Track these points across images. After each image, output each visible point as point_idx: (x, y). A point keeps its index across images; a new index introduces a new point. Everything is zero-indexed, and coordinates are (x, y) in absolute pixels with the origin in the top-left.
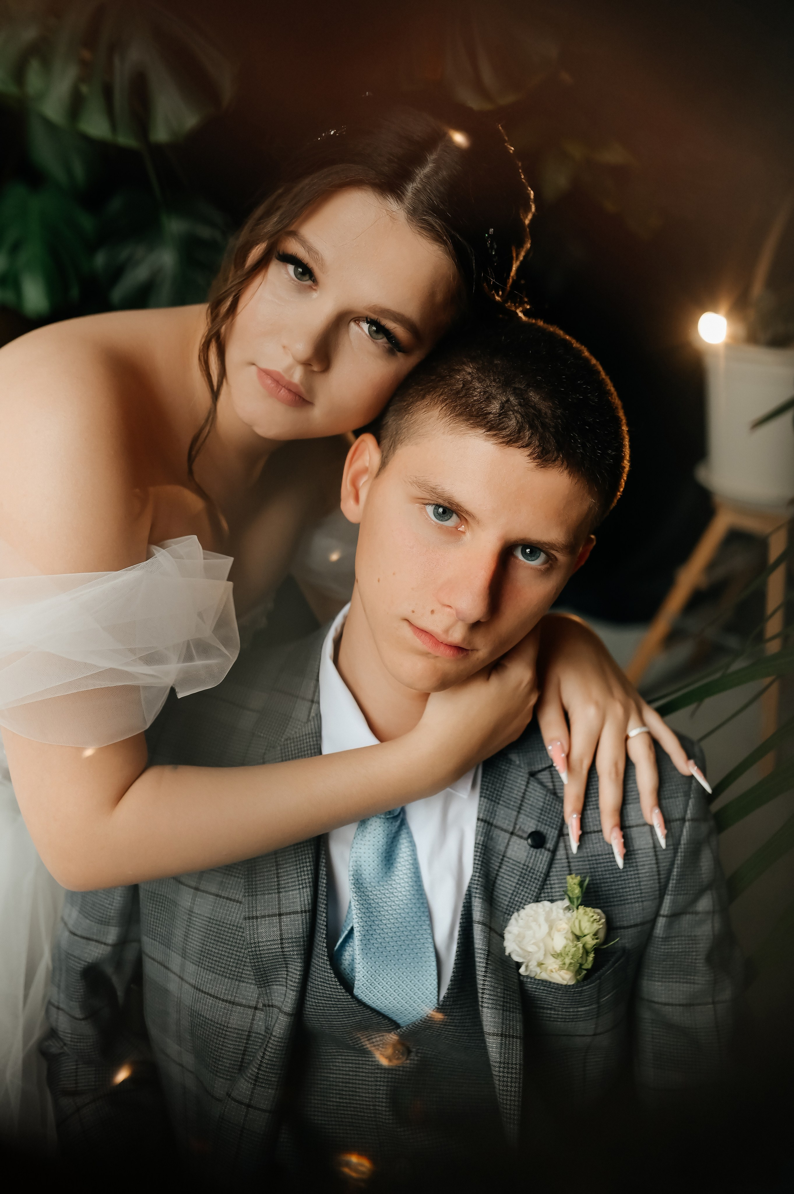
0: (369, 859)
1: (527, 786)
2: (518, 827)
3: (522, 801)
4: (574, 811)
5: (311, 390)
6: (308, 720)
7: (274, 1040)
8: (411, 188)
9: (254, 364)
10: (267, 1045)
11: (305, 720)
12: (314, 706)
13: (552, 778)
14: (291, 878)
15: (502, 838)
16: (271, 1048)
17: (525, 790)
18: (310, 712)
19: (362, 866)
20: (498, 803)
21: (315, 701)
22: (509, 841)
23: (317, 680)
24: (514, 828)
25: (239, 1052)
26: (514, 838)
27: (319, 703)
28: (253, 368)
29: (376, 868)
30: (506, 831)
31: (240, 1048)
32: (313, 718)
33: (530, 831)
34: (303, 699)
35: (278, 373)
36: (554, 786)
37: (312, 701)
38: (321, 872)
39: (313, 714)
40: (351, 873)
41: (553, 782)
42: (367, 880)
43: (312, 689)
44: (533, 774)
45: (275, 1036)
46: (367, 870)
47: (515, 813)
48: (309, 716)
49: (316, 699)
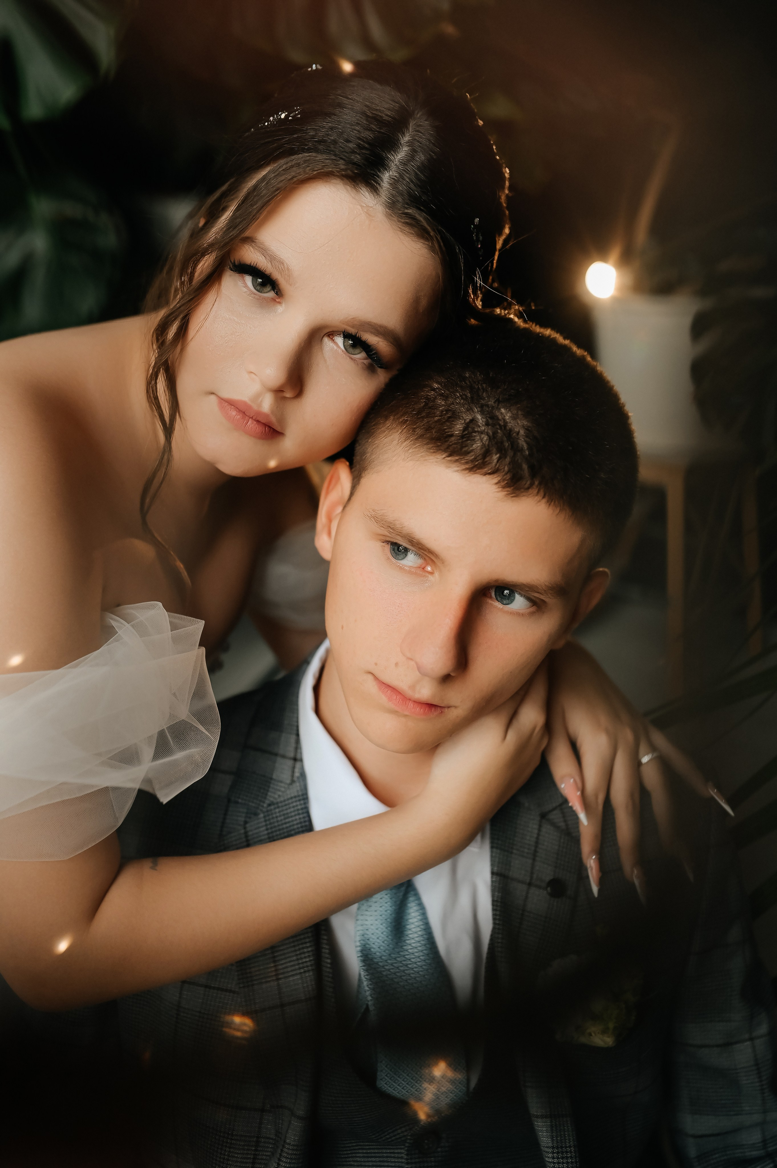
0: (377, 931)
1: (539, 830)
2: (535, 876)
3: (536, 847)
4: (593, 852)
5: (282, 420)
6: (293, 781)
7: (288, 1149)
8: (386, 177)
9: (213, 393)
10: (281, 1155)
11: (288, 781)
12: (298, 765)
13: (564, 817)
14: (290, 962)
15: (519, 890)
16: (286, 1158)
17: (538, 835)
18: (293, 772)
19: (371, 940)
20: (512, 853)
21: (297, 759)
22: (527, 893)
23: (298, 735)
24: (531, 878)
25: (248, 1161)
26: (533, 890)
27: (301, 760)
28: (213, 398)
29: (385, 940)
30: (522, 882)
31: (249, 1156)
32: (298, 778)
33: (548, 878)
34: (284, 757)
35: (245, 403)
36: (567, 825)
37: (295, 759)
38: (324, 950)
39: (297, 774)
40: (359, 949)
41: (565, 821)
42: (378, 954)
43: (293, 745)
44: (543, 816)
45: (289, 1144)
46: (376, 944)
47: (530, 861)
48: (293, 776)
49: (298, 757)
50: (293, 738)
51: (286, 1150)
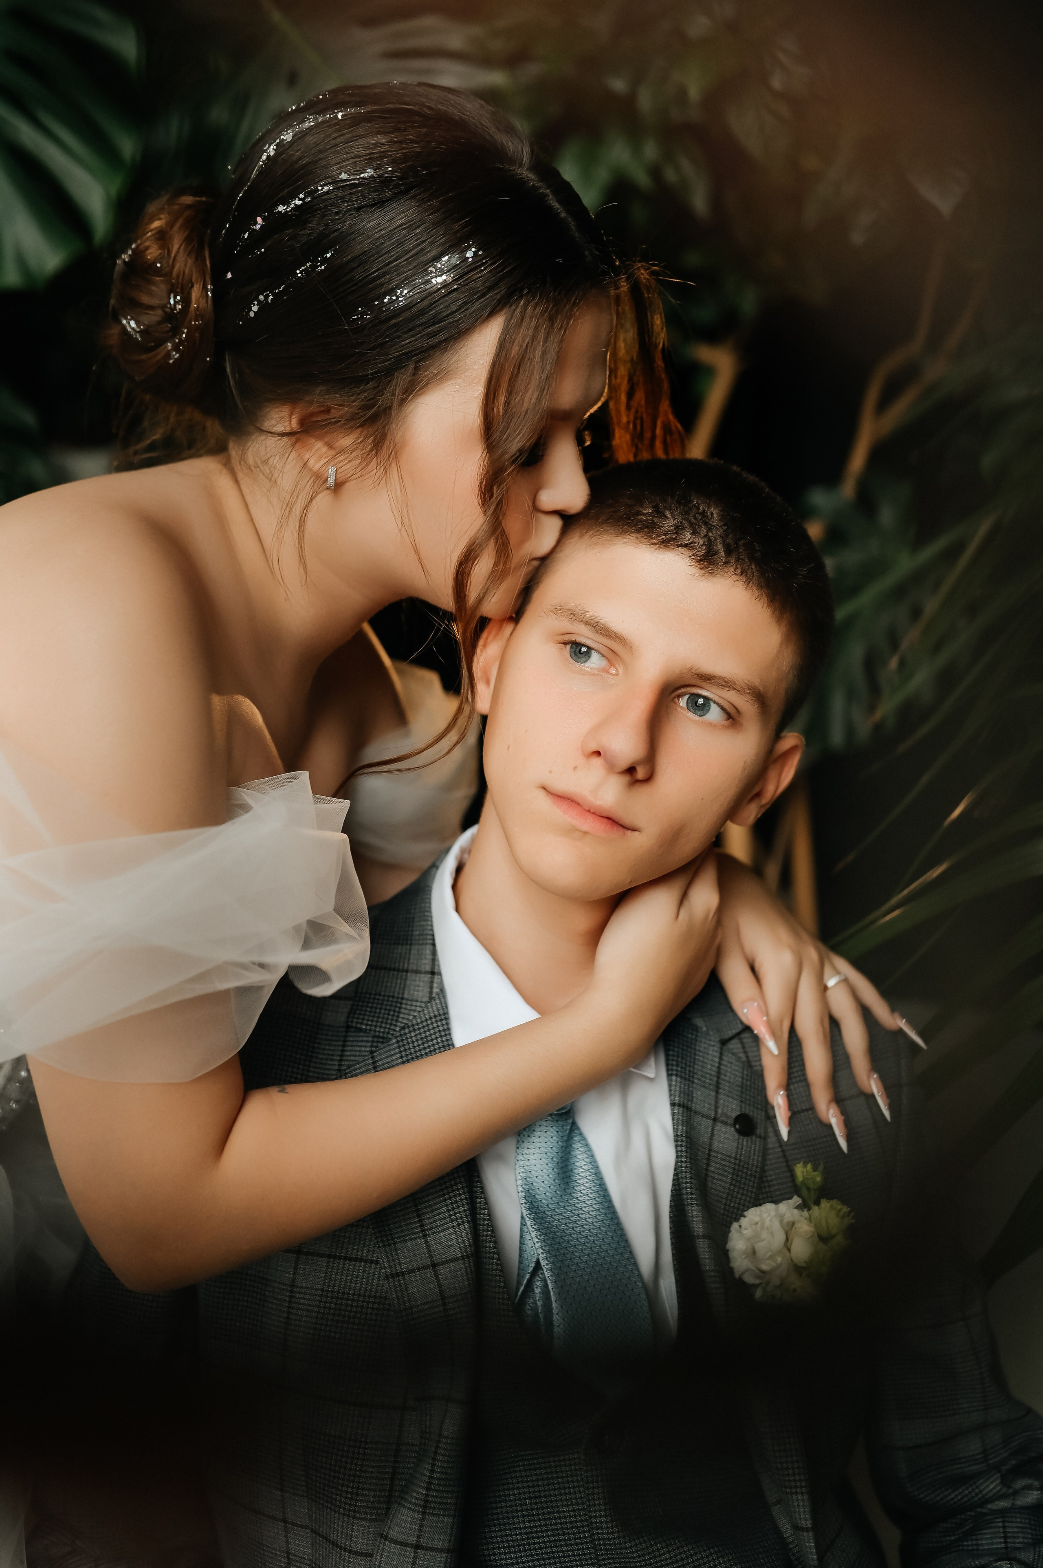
0: (542, 1173)
1: (721, 1058)
2: (720, 1111)
3: (718, 1077)
4: (780, 1087)
6: (431, 999)
7: (446, 1443)
10: (435, 1453)
11: (426, 999)
12: (436, 978)
13: (743, 1047)
14: (439, 1214)
15: (704, 1126)
16: (444, 1455)
17: (720, 1063)
18: (431, 988)
19: (534, 1184)
20: (693, 1082)
21: (434, 972)
22: (713, 1130)
23: (434, 945)
24: (716, 1112)
26: (719, 1126)
27: (440, 974)
30: (707, 1117)
32: (438, 994)
33: (734, 1115)
34: (417, 972)
36: (747, 1057)
37: (433, 973)
38: (478, 1200)
39: (436, 990)
40: (522, 1194)
41: (745, 1052)
43: (429, 957)
44: (724, 1042)
45: (446, 1437)
46: (541, 1189)
47: (713, 1094)
48: (431, 993)
49: (436, 971)
50: (428, 950)
51: (443, 1446)
